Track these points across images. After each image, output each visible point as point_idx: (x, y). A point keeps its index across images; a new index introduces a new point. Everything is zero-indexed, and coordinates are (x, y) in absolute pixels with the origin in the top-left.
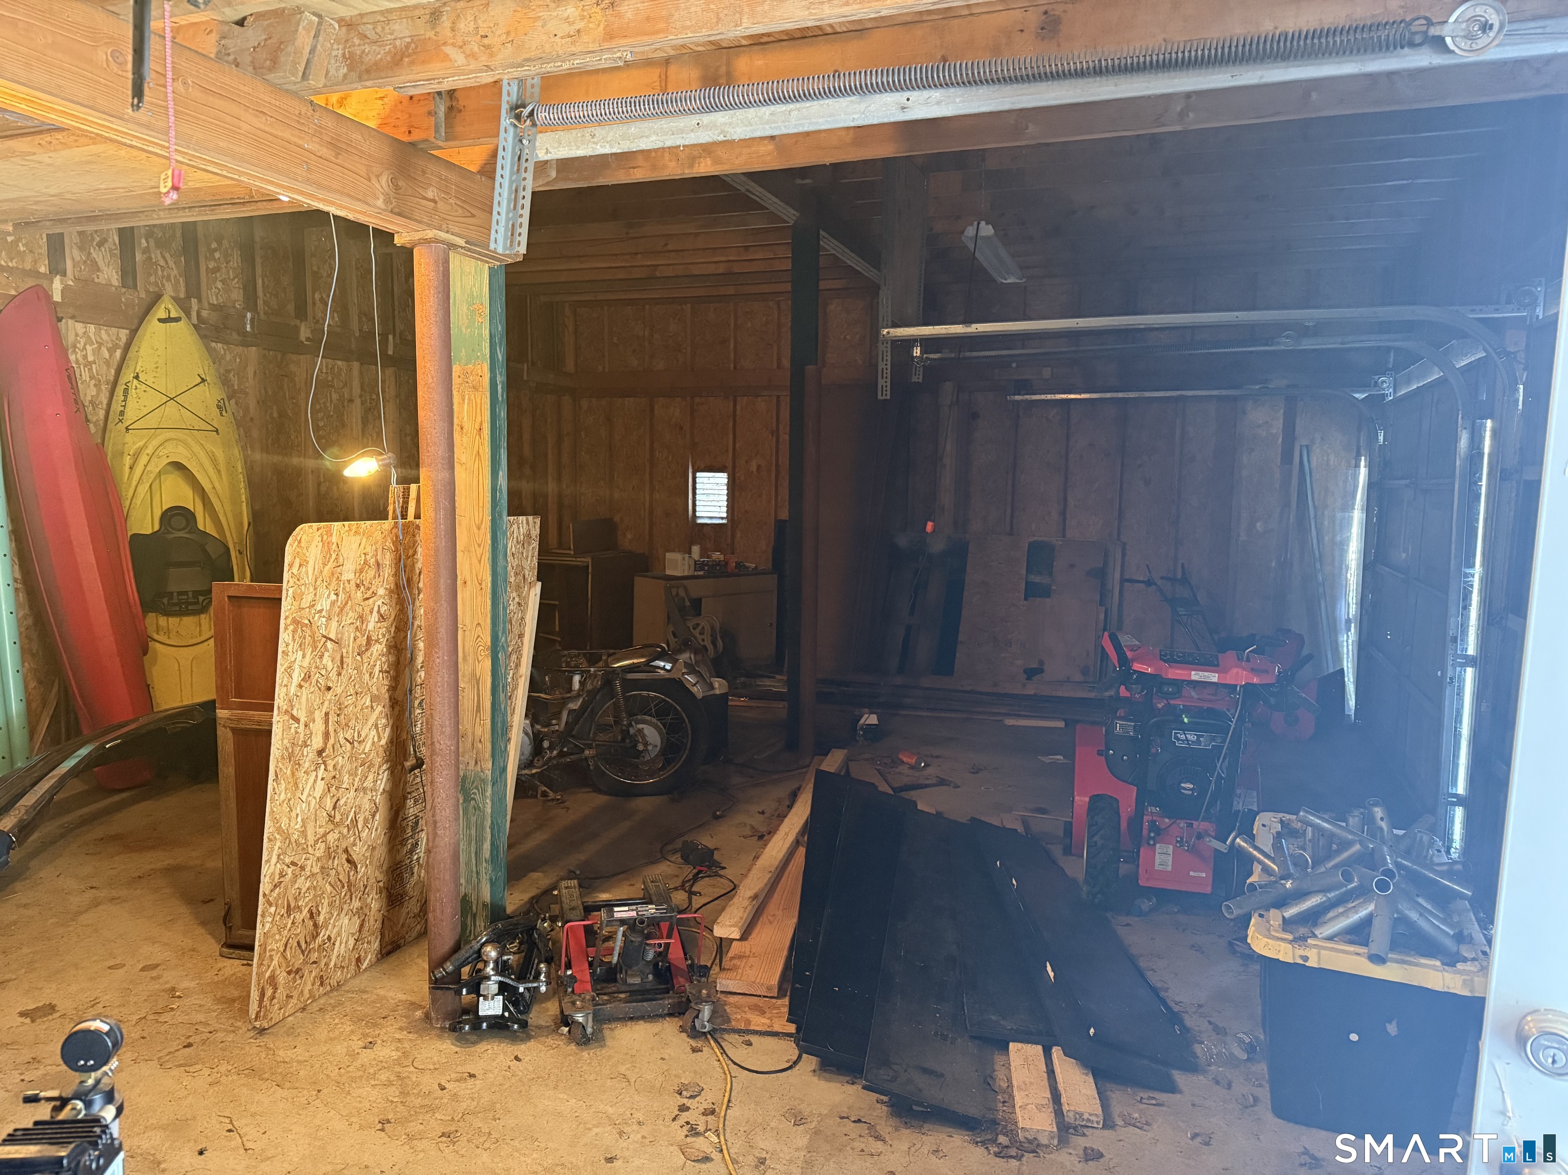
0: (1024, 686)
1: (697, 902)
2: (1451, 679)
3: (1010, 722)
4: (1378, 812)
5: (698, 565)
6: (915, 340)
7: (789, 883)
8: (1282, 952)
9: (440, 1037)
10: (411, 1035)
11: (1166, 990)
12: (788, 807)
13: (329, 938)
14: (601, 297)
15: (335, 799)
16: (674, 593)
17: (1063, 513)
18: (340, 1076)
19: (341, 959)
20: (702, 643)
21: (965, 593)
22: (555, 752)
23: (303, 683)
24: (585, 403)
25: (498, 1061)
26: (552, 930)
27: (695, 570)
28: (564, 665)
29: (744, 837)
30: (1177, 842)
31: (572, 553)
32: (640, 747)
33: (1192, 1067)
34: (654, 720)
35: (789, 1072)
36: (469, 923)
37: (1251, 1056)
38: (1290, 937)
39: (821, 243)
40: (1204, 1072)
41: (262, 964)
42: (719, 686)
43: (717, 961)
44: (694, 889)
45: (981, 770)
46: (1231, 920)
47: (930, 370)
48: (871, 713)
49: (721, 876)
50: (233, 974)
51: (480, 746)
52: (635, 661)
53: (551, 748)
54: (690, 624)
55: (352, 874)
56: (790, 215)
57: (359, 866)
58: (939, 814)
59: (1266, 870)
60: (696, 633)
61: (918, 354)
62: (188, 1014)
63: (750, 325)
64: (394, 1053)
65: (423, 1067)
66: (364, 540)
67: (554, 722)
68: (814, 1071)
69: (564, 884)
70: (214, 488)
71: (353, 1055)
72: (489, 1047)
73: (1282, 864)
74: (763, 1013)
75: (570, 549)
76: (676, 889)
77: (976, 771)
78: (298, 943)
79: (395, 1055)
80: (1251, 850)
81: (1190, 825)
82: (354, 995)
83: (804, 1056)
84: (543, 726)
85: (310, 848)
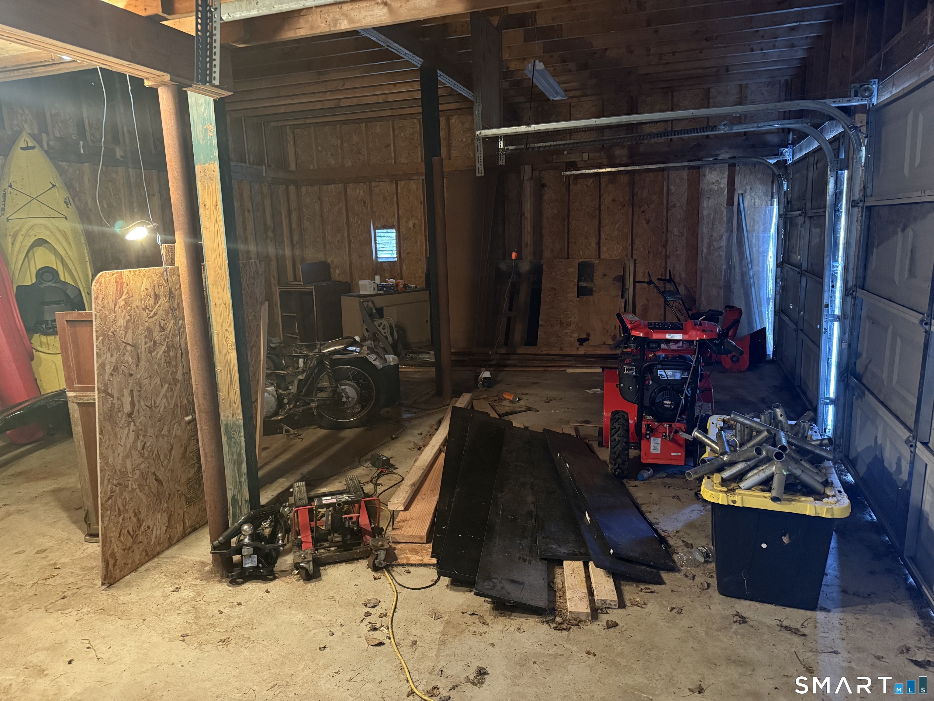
0: (578, 349)
1: (380, 489)
2: (825, 329)
3: (570, 371)
4: (779, 412)
5: (380, 287)
6: (501, 137)
7: (435, 475)
8: (720, 499)
9: (220, 581)
10: (202, 582)
11: (658, 524)
12: (436, 429)
13: (149, 527)
14: (308, 121)
15: (143, 444)
16: (365, 306)
17: (599, 244)
18: (158, 609)
19: (158, 539)
20: (384, 335)
21: (542, 295)
22: (292, 406)
23: (113, 373)
24: (304, 190)
25: (255, 593)
26: (290, 512)
27: (378, 290)
28: (293, 352)
29: (410, 449)
30: (663, 436)
31: (302, 283)
32: (344, 400)
33: (673, 568)
34: (352, 383)
35: (432, 587)
36: (237, 512)
37: (706, 559)
38: (725, 489)
39: (439, 78)
40: (679, 571)
41: (105, 546)
42: (392, 359)
43: (391, 524)
44: (378, 482)
45: (552, 400)
46: (692, 481)
47: (509, 156)
48: (487, 371)
49: (395, 473)
50: (93, 552)
51: (234, 405)
52: (337, 348)
53: (289, 403)
54: (376, 323)
55: (159, 487)
56: (418, 61)
57: (164, 483)
58: (526, 428)
59: (712, 450)
60: (380, 329)
61: (502, 147)
62: (64, 578)
63: (402, 135)
64: (191, 594)
65: (209, 601)
66: (145, 280)
67: (290, 387)
68: (447, 586)
69: (296, 484)
70: (67, 254)
71: (166, 596)
72: (250, 585)
73: (722, 446)
74: (417, 553)
75: (300, 281)
76: (367, 483)
77: (549, 401)
78: (128, 531)
79: (192, 594)
80: (704, 438)
81: (671, 426)
82: (168, 560)
83: (441, 577)
84: (283, 390)
85: (129, 474)
